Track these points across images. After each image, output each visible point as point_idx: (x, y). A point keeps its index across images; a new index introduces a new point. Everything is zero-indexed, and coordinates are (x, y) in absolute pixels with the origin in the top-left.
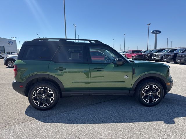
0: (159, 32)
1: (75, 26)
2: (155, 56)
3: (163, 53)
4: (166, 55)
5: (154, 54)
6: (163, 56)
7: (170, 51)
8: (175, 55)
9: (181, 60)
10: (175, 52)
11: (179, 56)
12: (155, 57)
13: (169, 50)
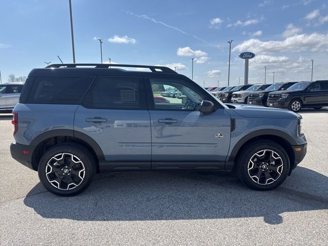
0: (253, 55)
1: (101, 42)
2: (237, 96)
3: (249, 92)
4: (252, 95)
5: (234, 93)
6: (247, 98)
7: (259, 89)
8: (266, 95)
9: (274, 103)
10: (266, 90)
11: (270, 97)
12: (235, 99)
13: (258, 86)
